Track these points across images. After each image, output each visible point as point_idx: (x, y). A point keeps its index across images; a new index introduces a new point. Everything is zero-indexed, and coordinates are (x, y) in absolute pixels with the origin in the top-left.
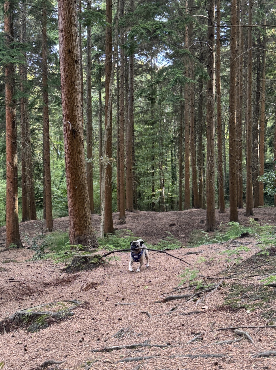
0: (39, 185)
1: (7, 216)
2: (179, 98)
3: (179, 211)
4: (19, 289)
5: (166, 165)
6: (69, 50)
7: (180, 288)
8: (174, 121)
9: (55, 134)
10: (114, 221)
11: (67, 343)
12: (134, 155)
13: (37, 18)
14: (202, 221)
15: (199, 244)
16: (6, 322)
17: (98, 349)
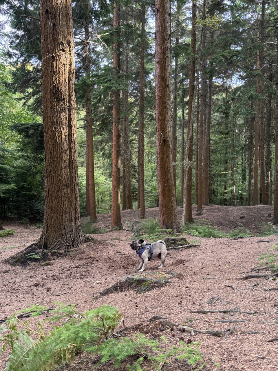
0: (135, 183)
1: (112, 206)
2: (252, 112)
3: (248, 207)
4: (125, 260)
5: (237, 168)
6: (163, 77)
7: (258, 269)
8: (245, 131)
9: (147, 143)
10: (193, 212)
11: (168, 304)
12: (209, 159)
13: (137, 54)
14: (270, 216)
15: (268, 234)
16: (120, 283)
17: (195, 310)
